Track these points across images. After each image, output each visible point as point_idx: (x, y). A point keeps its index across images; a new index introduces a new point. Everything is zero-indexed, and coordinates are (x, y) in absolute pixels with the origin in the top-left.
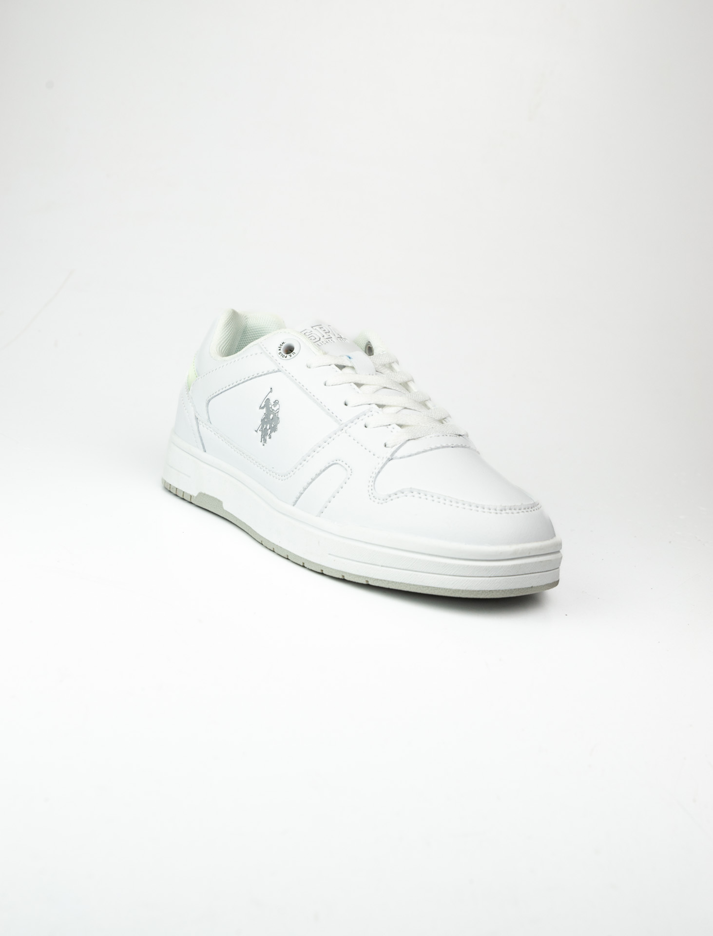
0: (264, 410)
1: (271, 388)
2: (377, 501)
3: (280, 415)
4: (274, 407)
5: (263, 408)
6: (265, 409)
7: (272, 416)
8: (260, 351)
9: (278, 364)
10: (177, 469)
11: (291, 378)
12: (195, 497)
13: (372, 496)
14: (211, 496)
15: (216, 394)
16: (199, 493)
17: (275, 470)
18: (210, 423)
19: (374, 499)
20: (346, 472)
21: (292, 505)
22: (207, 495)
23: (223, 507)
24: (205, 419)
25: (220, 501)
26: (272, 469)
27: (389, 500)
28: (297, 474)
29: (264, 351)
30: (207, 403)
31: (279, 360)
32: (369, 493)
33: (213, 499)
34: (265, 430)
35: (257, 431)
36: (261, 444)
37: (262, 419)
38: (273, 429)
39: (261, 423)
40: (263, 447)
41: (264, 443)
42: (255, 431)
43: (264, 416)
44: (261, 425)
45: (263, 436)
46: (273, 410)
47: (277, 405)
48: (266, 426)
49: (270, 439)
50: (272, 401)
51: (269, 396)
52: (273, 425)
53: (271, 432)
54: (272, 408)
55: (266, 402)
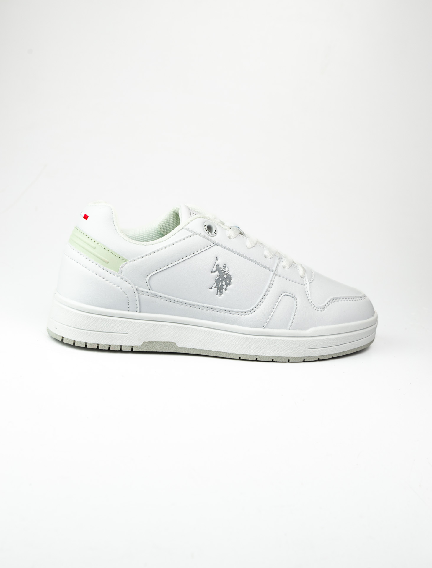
0: (217, 273)
1: (216, 258)
2: (319, 310)
3: (230, 273)
4: (225, 269)
5: (215, 272)
6: (217, 271)
7: (225, 276)
8: (191, 234)
9: (211, 241)
10: (106, 331)
11: (225, 248)
12: (140, 346)
13: (315, 308)
14: (159, 342)
15: (161, 270)
16: (143, 342)
17: (238, 310)
18: (153, 291)
19: (317, 309)
20: (292, 298)
21: (264, 328)
22: (154, 342)
23: (176, 346)
24: (147, 289)
25: (172, 342)
26: (235, 310)
27: (326, 308)
28: (260, 308)
29: (194, 233)
30: (148, 278)
31: (210, 238)
32: (313, 306)
33: (162, 343)
34: (220, 285)
35: (212, 288)
36: (218, 296)
37: (216, 279)
38: (228, 284)
39: (215, 282)
40: (220, 297)
41: (221, 294)
42: (210, 288)
43: (218, 277)
44: (216, 283)
45: (219, 290)
46: (225, 271)
47: (227, 268)
48: (220, 283)
49: (226, 291)
50: (221, 266)
51: (217, 263)
52: (228, 282)
53: (227, 286)
54: (223, 270)
55: (216, 267)
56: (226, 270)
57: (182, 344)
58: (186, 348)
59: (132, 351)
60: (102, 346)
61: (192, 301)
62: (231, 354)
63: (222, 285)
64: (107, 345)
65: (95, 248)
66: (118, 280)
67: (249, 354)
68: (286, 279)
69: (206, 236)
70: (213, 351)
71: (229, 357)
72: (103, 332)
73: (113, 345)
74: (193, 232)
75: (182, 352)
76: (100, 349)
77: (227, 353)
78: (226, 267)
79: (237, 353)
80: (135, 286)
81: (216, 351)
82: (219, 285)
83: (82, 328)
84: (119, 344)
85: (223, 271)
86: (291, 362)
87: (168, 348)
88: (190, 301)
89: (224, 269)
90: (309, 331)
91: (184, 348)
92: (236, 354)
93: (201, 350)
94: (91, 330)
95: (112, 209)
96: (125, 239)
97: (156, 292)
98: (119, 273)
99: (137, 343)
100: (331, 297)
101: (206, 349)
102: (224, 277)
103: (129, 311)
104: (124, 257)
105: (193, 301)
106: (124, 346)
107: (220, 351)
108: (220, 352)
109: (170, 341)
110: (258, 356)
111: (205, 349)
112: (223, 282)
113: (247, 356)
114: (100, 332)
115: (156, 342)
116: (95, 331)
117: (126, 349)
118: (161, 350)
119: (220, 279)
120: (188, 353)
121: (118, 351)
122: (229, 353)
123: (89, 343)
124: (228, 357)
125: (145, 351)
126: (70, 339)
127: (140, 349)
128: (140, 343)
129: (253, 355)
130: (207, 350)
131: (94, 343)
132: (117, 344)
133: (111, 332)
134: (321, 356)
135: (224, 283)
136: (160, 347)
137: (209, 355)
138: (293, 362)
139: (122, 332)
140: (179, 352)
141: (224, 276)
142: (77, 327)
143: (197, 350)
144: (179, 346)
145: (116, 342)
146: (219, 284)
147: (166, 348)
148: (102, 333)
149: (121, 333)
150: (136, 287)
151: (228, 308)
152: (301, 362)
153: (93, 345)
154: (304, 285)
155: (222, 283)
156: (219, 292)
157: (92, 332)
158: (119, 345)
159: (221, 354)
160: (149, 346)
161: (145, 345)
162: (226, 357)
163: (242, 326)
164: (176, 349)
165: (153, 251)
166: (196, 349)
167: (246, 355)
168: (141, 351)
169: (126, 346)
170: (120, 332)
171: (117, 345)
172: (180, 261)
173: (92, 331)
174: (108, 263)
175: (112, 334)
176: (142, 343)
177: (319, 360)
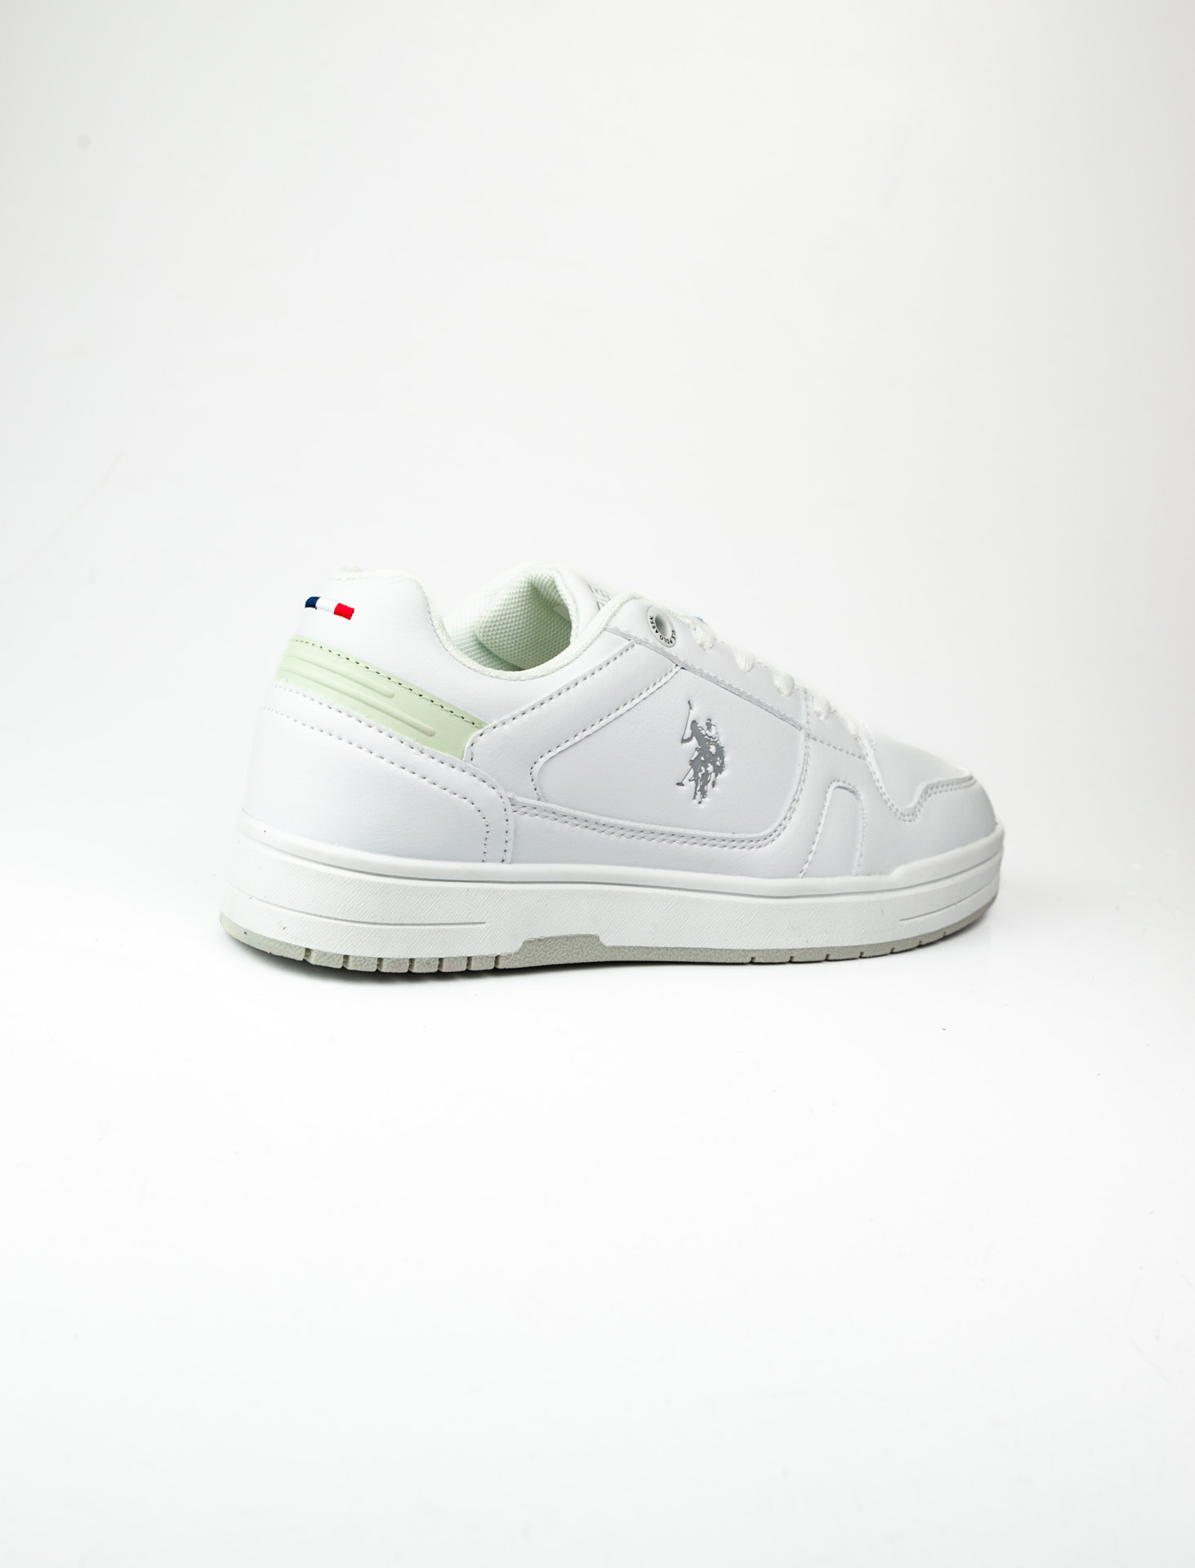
1: (689, 702)
2: (907, 818)
3: (722, 742)
4: (710, 732)
5: (689, 740)
6: (694, 738)
8: (627, 643)
9: (668, 656)
10: (433, 922)
11: (702, 675)
12: (515, 954)
13: (899, 815)
14: (560, 937)
15: (568, 744)
16: (524, 943)
17: (743, 836)
18: (547, 802)
19: (902, 818)
20: (852, 795)
21: (802, 878)
22: (549, 938)
23: (601, 944)
24: (534, 799)
25: (591, 936)
26: (736, 836)
27: (918, 813)
28: (791, 826)
29: (633, 641)
30: (537, 767)
31: (667, 649)
32: (894, 810)
33: (567, 940)
34: (702, 775)
35: (683, 782)
36: (696, 801)
37: (693, 759)
38: (719, 770)
39: (690, 767)
40: (701, 805)
41: (703, 797)
42: (678, 784)
43: (696, 754)
44: (692, 770)
45: (698, 788)
46: (710, 737)
47: (713, 727)
48: (703, 768)
49: (715, 788)
50: (702, 724)
51: (693, 715)
52: (718, 763)
53: (716, 776)
54: (707, 734)
55: (691, 729)
56: (713, 733)
57: (616, 937)
58: (623, 947)
59: (496, 972)
60: (423, 964)
61: (637, 822)
62: (732, 951)
63: (707, 774)
64: (436, 958)
65: (391, 696)
66: (463, 780)
67: (775, 948)
68: (829, 745)
69: (659, 645)
70: (689, 948)
71: (728, 961)
72: (424, 925)
73: (449, 958)
74: (630, 636)
75: (614, 959)
76: (415, 973)
77: (721, 950)
78: (711, 725)
79: (746, 948)
80: (506, 792)
81: (695, 949)
82: (700, 775)
83: (368, 921)
84: (464, 955)
85: (706, 737)
86: (865, 958)
87: (582, 951)
88: (632, 821)
89: (708, 732)
90: (897, 874)
91: (619, 948)
92: (743, 950)
93: (659, 949)
94: (393, 922)
95: (422, 587)
96: (468, 667)
97: (555, 803)
98: (465, 761)
99: (505, 945)
100: (922, 786)
101: (673, 946)
102: (711, 753)
103: (483, 861)
104: (476, 716)
105: (639, 822)
106: (476, 958)
107: (706, 946)
108: (705, 949)
109: (584, 933)
110: (795, 950)
111: (668, 946)
112: (708, 766)
113: (770, 952)
114: (414, 927)
115: (552, 938)
116: (402, 924)
117: (483, 965)
118: (565, 958)
119: (702, 759)
120: (627, 960)
121: (462, 972)
122: (726, 950)
123: (388, 959)
124: (723, 961)
125: (527, 965)
126: (334, 951)
127: (515, 961)
128: (516, 946)
129: (783, 950)
130: (673, 948)
131: (403, 957)
132: (460, 955)
133: (443, 924)
134: (924, 935)
135: (710, 768)
136: (563, 952)
137: (679, 960)
138: (870, 957)
139: (471, 921)
140: (607, 960)
141: (711, 750)
142: (353, 919)
143: (650, 950)
144: (607, 945)
145: (455, 948)
146: (701, 771)
147: (578, 954)
148: (423, 927)
149: (469, 923)
150: (511, 795)
151: (720, 831)
152: (886, 955)
153: (400, 964)
154: (864, 759)
155: (706, 767)
156: (699, 793)
157: (394, 927)
158: (463, 957)
159: (708, 954)
160: (537, 951)
161: (528, 950)
162: (720, 961)
163: (752, 877)
164: (600, 951)
165: (547, 694)
166: (647, 948)
167: (769, 950)
168: (519, 967)
169: (482, 958)
170: (467, 921)
171: (460, 957)
172: (611, 718)
173: (395, 924)
174: (432, 735)
175: (446, 927)
176: (520, 945)
177: (920, 946)
